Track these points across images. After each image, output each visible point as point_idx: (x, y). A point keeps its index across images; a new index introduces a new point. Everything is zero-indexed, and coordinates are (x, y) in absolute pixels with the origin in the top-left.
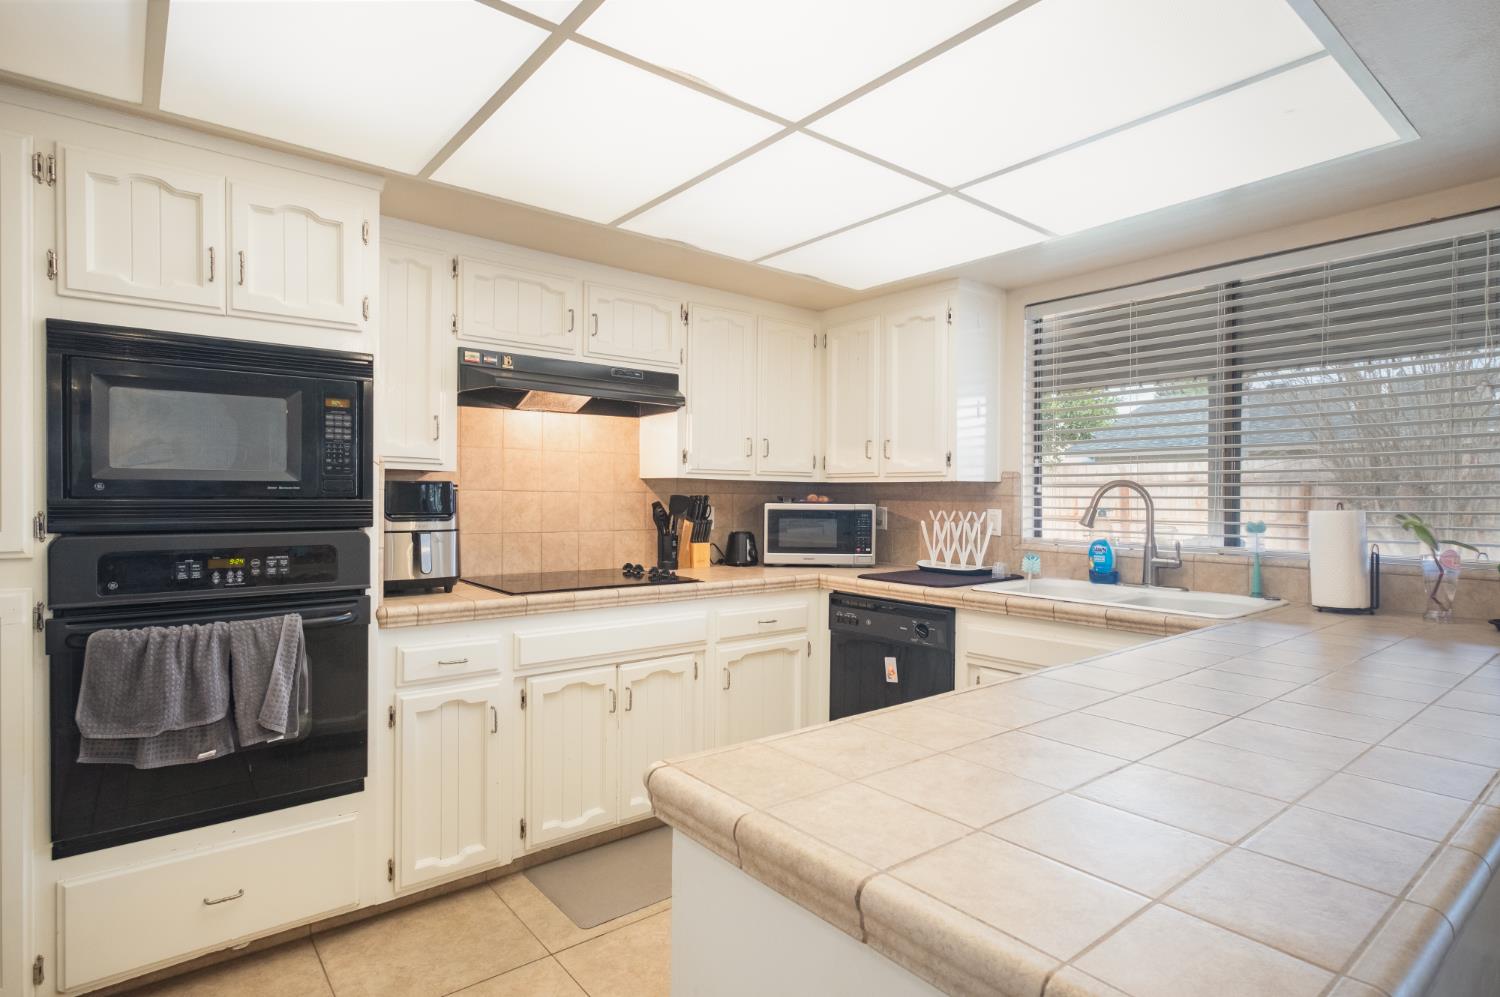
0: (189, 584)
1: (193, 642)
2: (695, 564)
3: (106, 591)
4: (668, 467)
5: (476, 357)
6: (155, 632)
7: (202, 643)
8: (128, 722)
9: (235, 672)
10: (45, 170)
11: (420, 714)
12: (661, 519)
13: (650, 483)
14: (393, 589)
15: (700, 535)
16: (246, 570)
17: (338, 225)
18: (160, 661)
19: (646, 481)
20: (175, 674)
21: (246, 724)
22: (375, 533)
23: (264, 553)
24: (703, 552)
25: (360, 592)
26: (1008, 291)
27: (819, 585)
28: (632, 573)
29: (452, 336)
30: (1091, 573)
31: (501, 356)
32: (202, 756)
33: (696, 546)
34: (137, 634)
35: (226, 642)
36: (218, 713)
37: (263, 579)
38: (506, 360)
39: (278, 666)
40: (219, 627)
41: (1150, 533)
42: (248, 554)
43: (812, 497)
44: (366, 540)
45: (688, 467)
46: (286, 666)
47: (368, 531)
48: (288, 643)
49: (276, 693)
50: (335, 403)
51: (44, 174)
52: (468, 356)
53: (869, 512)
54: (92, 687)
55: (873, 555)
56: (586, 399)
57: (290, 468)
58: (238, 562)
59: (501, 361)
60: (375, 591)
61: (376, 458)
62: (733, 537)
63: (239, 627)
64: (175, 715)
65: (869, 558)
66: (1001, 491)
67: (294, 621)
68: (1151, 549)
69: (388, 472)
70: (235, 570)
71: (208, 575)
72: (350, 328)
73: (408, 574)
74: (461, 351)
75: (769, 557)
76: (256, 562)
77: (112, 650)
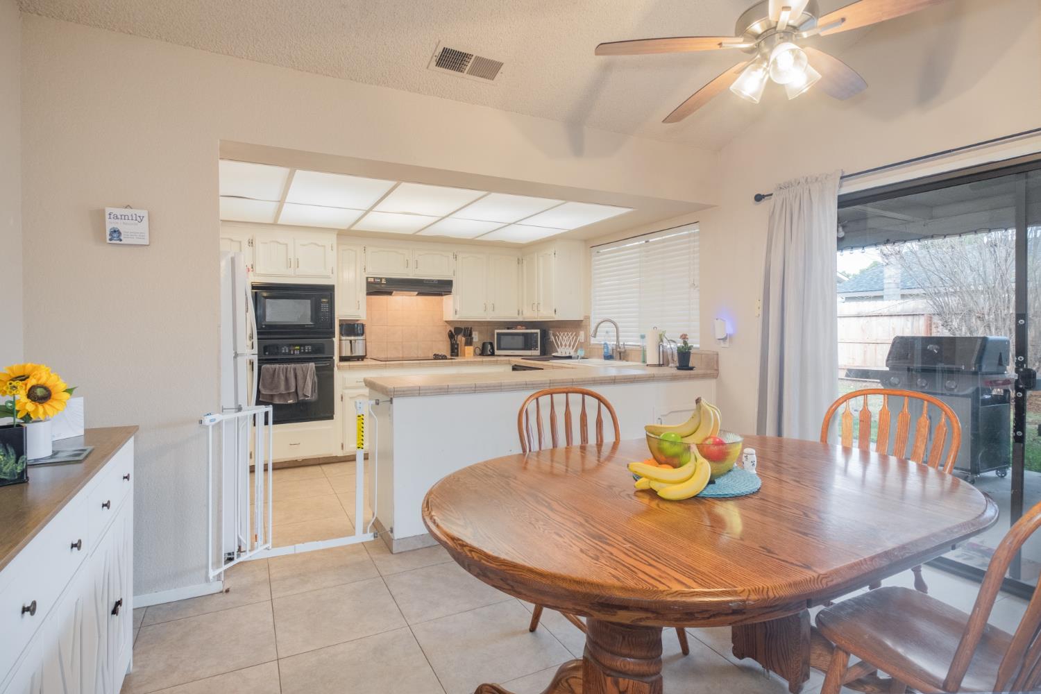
0: (285, 354)
1: (287, 369)
2: (466, 355)
3: (265, 355)
4: (450, 316)
5: (372, 280)
6: (277, 366)
7: (289, 369)
8: (272, 390)
9: (298, 378)
10: (251, 243)
11: (351, 398)
12: (451, 336)
13: (448, 322)
14: (342, 359)
15: (469, 342)
16: (300, 350)
17: (324, 246)
18: (279, 374)
19: (446, 321)
20: (282, 378)
21: (300, 393)
22: (336, 340)
23: (304, 345)
24: (469, 350)
25: (332, 358)
26: (586, 241)
27: (509, 363)
28: (437, 357)
29: (364, 274)
30: (604, 357)
31: (381, 279)
32: (289, 402)
33: (466, 347)
34: (273, 366)
35: (295, 369)
36: (293, 390)
37: (304, 353)
38: (383, 280)
39: (308, 377)
40: (293, 365)
41: (618, 341)
42: (301, 345)
43: (519, 327)
44: (333, 342)
45: (457, 316)
46: (310, 378)
47: (334, 339)
48: (311, 371)
49: (308, 385)
50: (324, 300)
51: (250, 244)
52: (369, 280)
53: (537, 333)
54: (263, 380)
55: (539, 351)
56: (416, 293)
57: (312, 320)
58: (298, 348)
59: (381, 281)
60: (336, 358)
61: (336, 316)
62: (484, 345)
63: (298, 366)
64: (282, 389)
65: (537, 352)
66: (583, 324)
67: (312, 365)
68: (618, 346)
69: (340, 320)
70: (297, 350)
71: (290, 351)
72: (328, 277)
73: (349, 354)
74: (367, 278)
75: (497, 352)
76: (302, 348)
77: (267, 370)
